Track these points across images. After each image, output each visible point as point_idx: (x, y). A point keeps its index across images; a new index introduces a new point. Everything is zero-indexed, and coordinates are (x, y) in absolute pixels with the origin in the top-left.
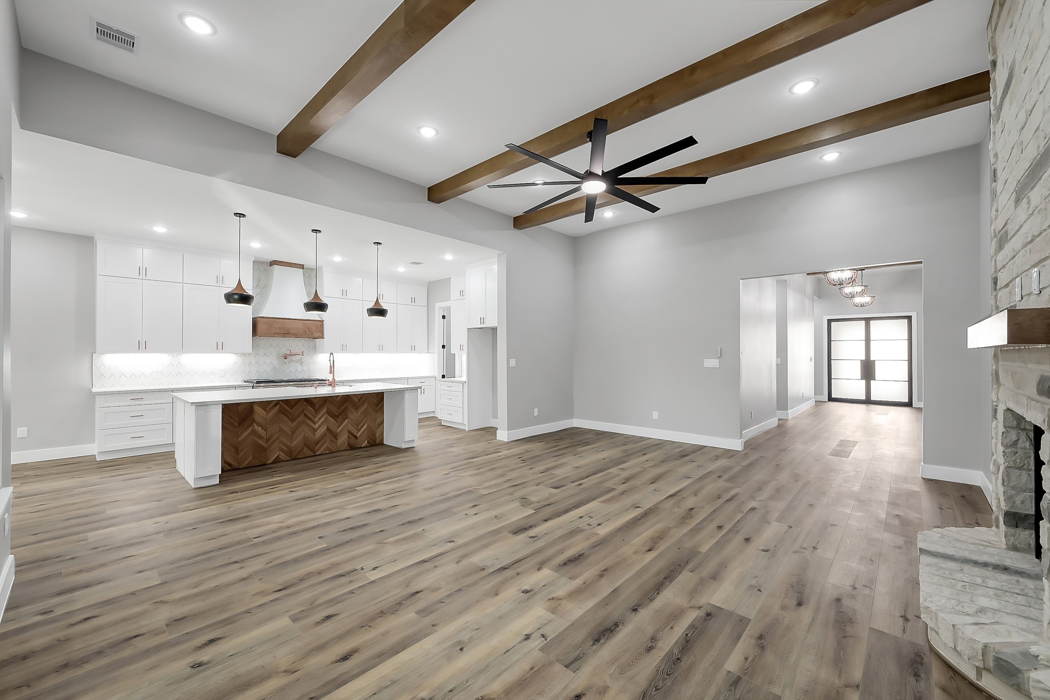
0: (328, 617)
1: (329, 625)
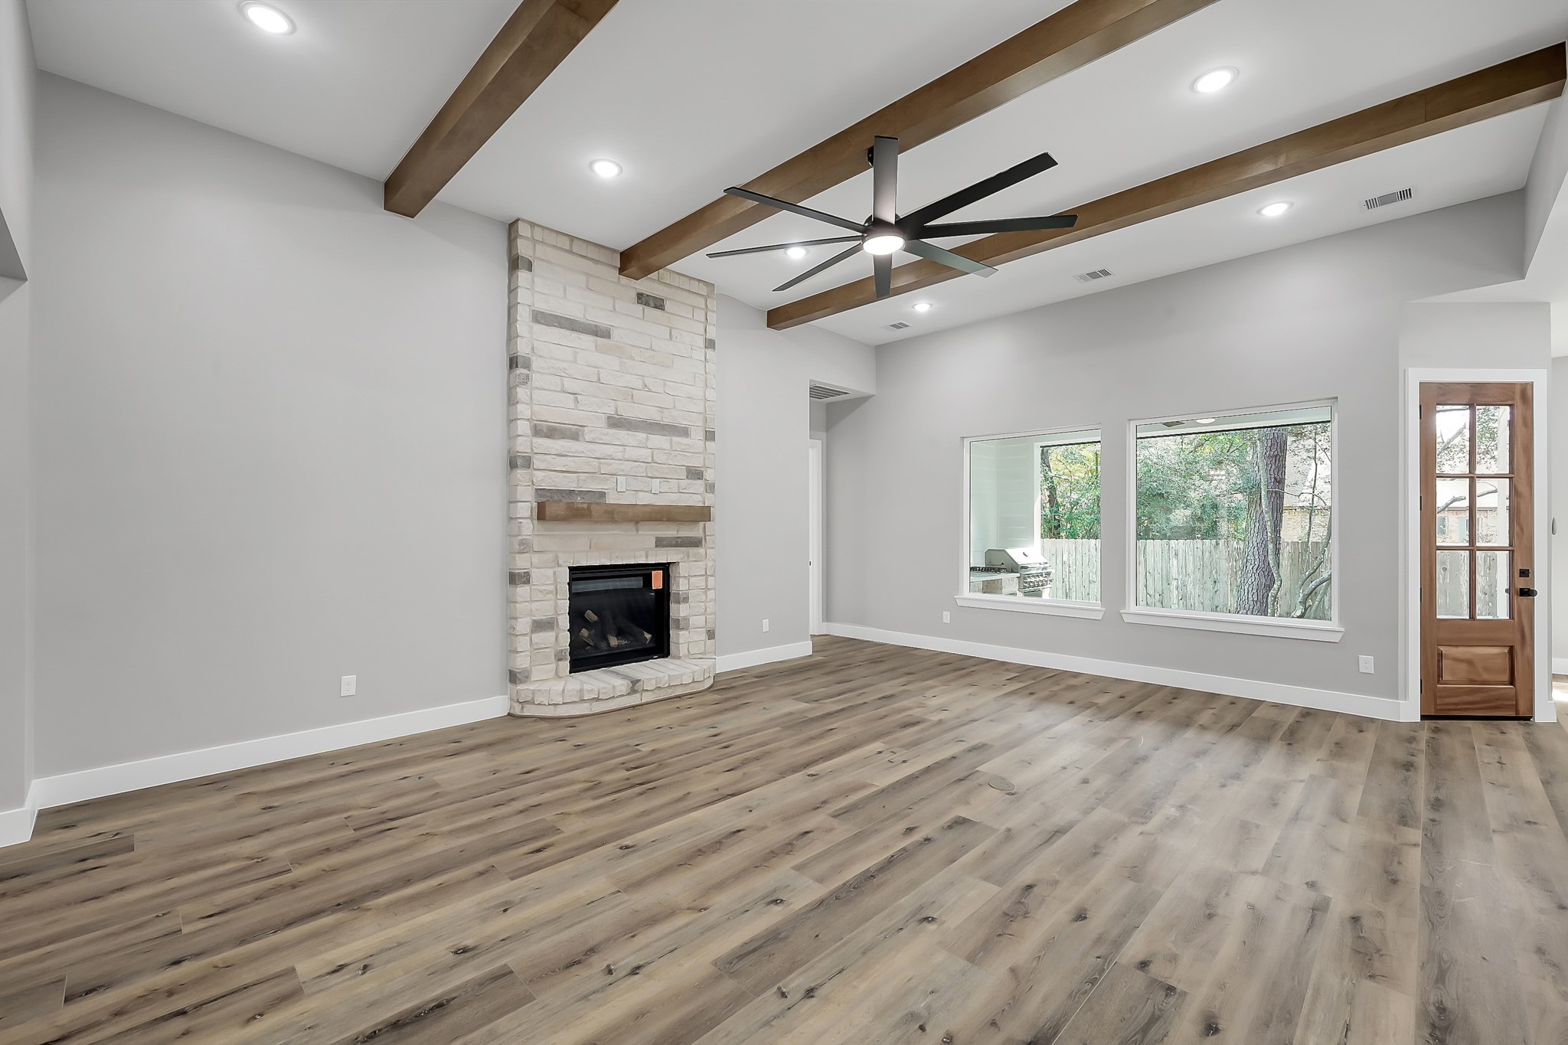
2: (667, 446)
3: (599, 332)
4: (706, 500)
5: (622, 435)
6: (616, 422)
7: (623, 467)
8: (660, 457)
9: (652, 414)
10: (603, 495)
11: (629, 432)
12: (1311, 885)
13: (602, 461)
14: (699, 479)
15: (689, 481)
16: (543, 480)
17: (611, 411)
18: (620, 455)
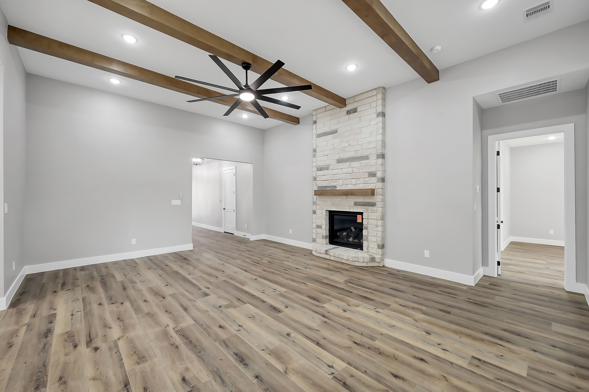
0: (396, 376)
1: (402, 374)
2: (358, 165)
3: (334, 132)
4: (377, 186)
5: (341, 165)
6: (339, 161)
7: (341, 176)
8: (356, 170)
9: (352, 154)
10: (336, 187)
11: (344, 163)
12: (96, 349)
13: (335, 175)
14: (374, 176)
15: (369, 178)
16: (319, 184)
17: (337, 158)
18: (340, 172)
